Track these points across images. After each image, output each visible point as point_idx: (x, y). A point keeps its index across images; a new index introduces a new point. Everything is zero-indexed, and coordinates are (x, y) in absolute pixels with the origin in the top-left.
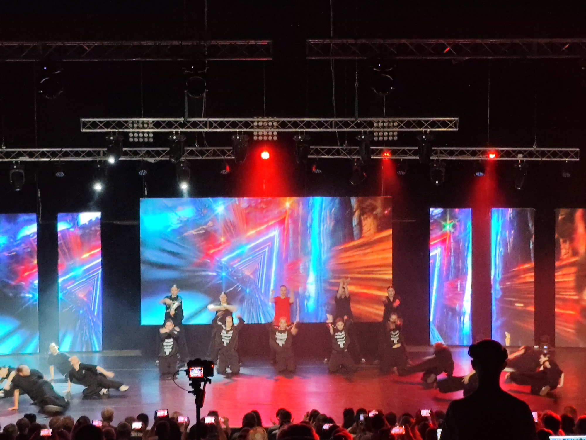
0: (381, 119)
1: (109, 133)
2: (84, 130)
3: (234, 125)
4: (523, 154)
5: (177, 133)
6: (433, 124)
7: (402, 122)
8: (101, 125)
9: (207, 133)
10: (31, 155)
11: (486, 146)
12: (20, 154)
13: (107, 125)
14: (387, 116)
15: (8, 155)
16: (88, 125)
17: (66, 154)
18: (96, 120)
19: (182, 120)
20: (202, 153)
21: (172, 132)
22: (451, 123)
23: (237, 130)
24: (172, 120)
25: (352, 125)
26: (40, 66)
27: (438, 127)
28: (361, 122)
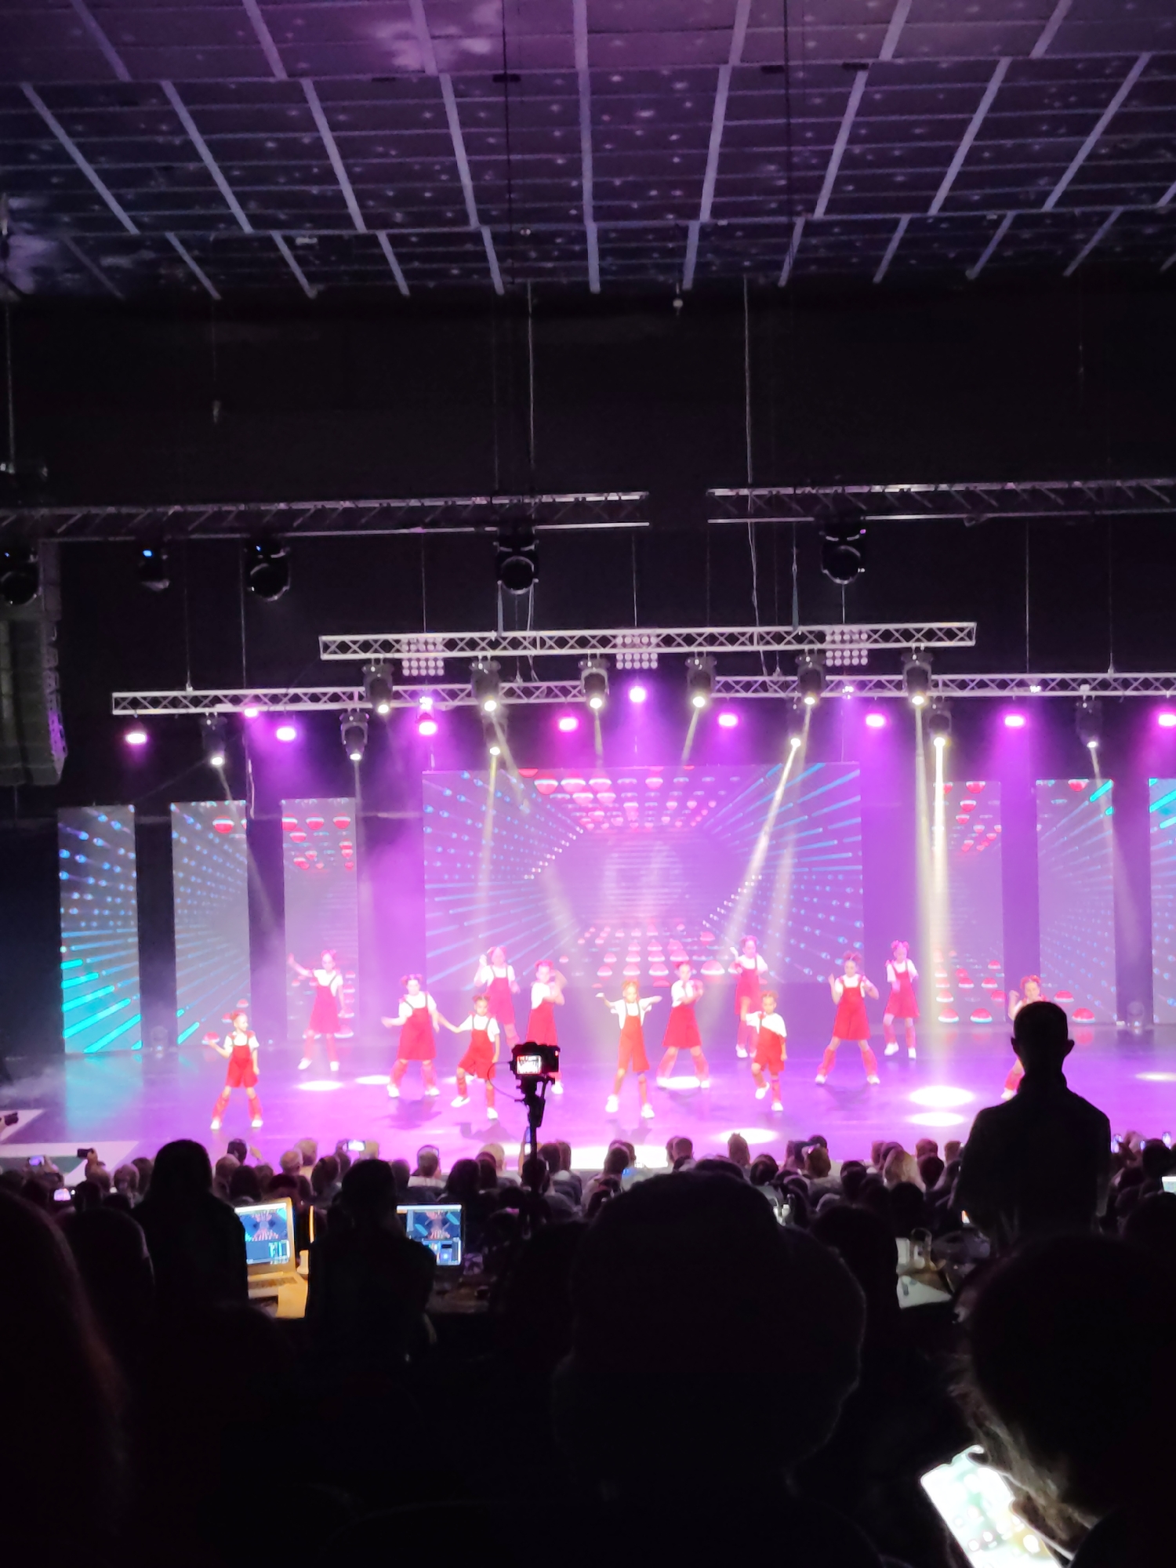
0: (838, 628)
1: (367, 661)
2: (325, 657)
3: (583, 642)
4: (1090, 684)
5: (485, 658)
6: (930, 635)
7: (875, 632)
8: (355, 647)
9: (536, 658)
10: (236, 700)
11: (1023, 671)
12: (217, 700)
13: (366, 647)
14: (851, 620)
15: (196, 701)
16: (333, 648)
17: (296, 699)
18: (347, 638)
19: (492, 635)
20: (528, 692)
21: (476, 658)
22: (962, 632)
23: (588, 651)
24: (476, 635)
25: (789, 638)
26: (250, 545)
27: (940, 639)
28: (803, 633)
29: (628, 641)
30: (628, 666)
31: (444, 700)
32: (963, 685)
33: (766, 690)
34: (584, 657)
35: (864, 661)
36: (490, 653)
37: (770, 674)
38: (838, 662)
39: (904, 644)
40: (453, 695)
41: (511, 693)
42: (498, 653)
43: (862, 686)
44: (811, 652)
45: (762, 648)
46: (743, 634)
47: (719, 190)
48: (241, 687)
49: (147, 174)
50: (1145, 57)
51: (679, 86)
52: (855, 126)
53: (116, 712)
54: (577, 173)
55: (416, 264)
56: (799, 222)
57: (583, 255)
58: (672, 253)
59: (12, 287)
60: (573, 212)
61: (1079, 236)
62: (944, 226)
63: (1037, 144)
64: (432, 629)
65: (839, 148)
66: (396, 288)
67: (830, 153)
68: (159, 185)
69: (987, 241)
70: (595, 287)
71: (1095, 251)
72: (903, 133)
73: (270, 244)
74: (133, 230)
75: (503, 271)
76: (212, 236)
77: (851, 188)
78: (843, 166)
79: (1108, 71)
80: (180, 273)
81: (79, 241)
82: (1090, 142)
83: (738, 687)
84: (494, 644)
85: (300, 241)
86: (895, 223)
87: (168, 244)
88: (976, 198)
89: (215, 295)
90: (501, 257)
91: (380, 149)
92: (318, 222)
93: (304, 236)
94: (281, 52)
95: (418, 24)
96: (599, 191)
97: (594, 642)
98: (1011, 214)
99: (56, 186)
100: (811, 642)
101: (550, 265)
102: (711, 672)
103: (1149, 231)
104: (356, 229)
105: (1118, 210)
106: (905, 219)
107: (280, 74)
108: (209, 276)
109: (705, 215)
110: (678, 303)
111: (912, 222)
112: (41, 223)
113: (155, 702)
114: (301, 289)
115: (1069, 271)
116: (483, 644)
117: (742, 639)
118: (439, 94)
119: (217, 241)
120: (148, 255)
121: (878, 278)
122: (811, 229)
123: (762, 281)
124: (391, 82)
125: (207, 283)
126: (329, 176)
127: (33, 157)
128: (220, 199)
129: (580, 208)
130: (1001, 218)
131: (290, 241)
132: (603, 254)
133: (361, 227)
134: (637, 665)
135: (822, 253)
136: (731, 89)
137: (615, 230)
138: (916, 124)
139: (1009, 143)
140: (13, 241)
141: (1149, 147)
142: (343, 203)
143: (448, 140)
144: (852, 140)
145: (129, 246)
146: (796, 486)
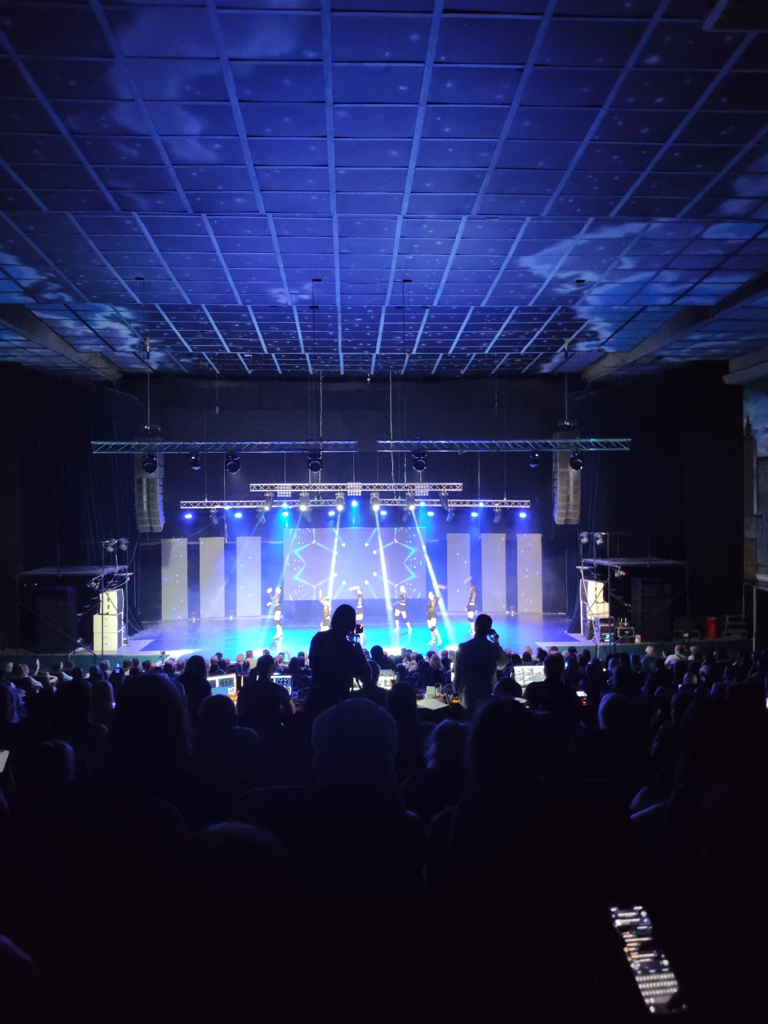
0: (419, 484)
1: (266, 492)
2: (251, 491)
3: (337, 487)
4: (498, 503)
5: (304, 492)
6: (448, 487)
7: (431, 486)
8: (262, 488)
9: (321, 492)
10: (222, 504)
11: (477, 498)
12: (215, 504)
13: (265, 487)
14: (423, 481)
15: (208, 504)
16: (255, 488)
17: (242, 504)
18: (259, 485)
19: (307, 484)
20: (319, 503)
21: (302, 492)
22: (458, 487)
23: (339, 490)
24: (301, 484)
25: (403, 487)
26: (227, 456)
27: (451, 489)
28: (407, 486)
29: (352, 487)
30: (351, 495)
31: (291, 505)
32: (458, 503)
33: (395, 503)
34: (337, 492)
35: (427, 495)
36: (306, 490)
37: (397, 498)
38: (419, 495)
39: (440, 490)
40: (294, 503)
41: (313, 503)
42: (309, 490)
43: (427, 503)
44: (410, 492)
45: (394, 490)
46: (389, 486)
47: (382, 344)
48: (223, 500)
49: (196, 333)
50: (516, 307)
51: (370, 311)
52: (426, 325)
53: (181, 508)
54: (336, 336)
55: (284, 364)
56: (408, 356)
57: (339, 363)
58: (366, 363)
59: (150, 368)
60: (335, 349)
61: (496, 362)
62: (454, 357)
63: (483, 332)
64: (288, 482)
65: (420, 332)
66: (278, 371)
67: (417, 333)
68: (200, 337)
69: (467, 362)
70: (342, 373)
71: (501, 366)
72: (440, 328)
73: (236, 356)
74: (191, 351)
75: (312, 367)
76: (217, 353)
77: (424, 345)
78: (421, 338)
79: (505, 311)
80: (206, 364)
81: (173, 354)
82: (499, 333)
83: (387, 502)
84: (308, 488)
85: (246, 356)
86: (439, 355)
87: (202, 356)
88: (463, 349)
89: (218, 372)
90: (312, 362)
91: (273, 328)
92: (252, 350)
93: (247, 354)
94: (240, 296)
95: (286, 289)
96: (343, 343)
97: (340, 487)
98: (475, 354)
99: (164, 336)
100: (410, 489)
101: (327, 365)
102: (378, 497)
103: (518, 360)
104: (264, 352)
105: (508, 354)
106: (441, 355)
107: (240, 304)
108: (215, 365)
109: (378, 352)
110: (369, 379)
111: (443, 355)
112: (161, 348)
113: (195, 505)
114: (246, 371)
115: (493, 372)
116: (304, 487)
117: (388, 487)
118: (293, 312)
119: (218, 354)
120: (196, 358)
121: (433, 373)
122: (411, 357)
123: (396, 372)
124: (276, 307)
125: (215, 368)
126: (256, 336)
127: (158, 327)
128: (220, 342)
129: (337, 348)
130: (472, 355)
131: (243, 355)
132: (345, 362)
133: (266, 352)
134: (354, 495)
135: (415, 364)
136: (386, 312)
137: (348, 355)
138: (446, 325)
139: (474, 332)
140: (151, 353)
141: (517, 335)
142: (261, 345)
143: (295, 325)
144: (424, 330)
145: (189, 356)
146: (405, 440)
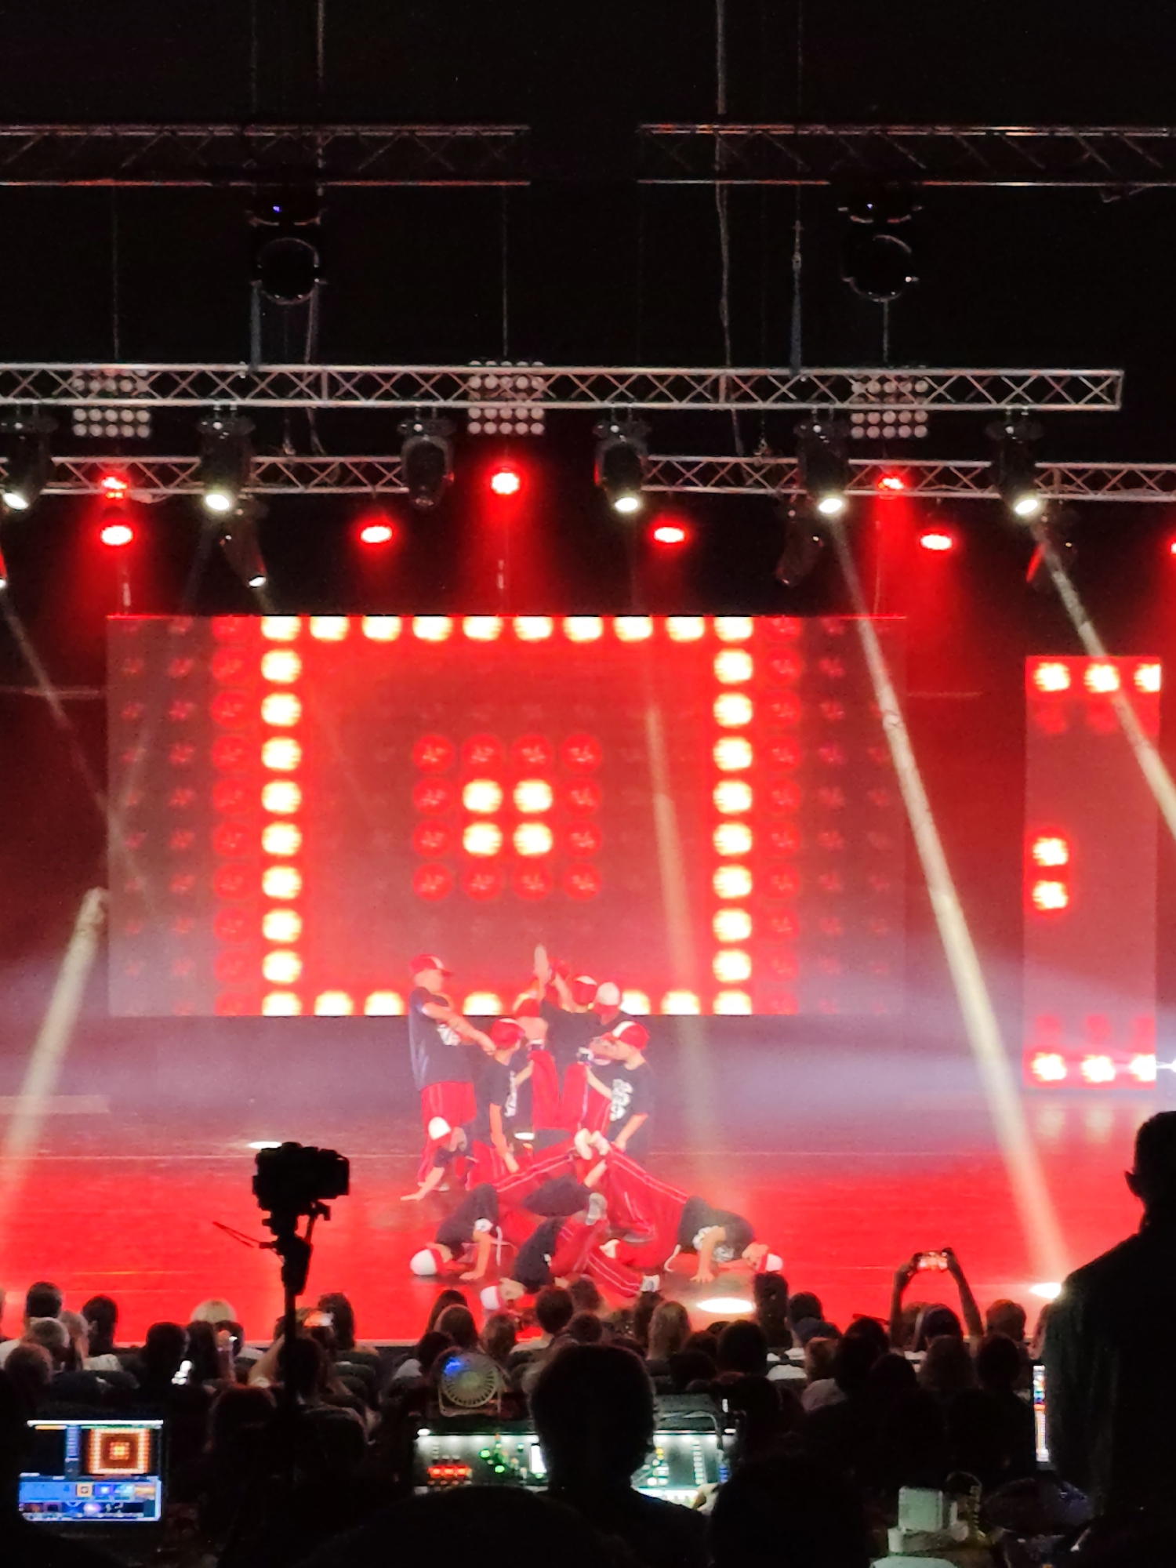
0: (875, 373)
1: (11, 409)
3: (407, 386)
5: (226, 409)
6: (1040, 390)
7: (940, 380)
9: (320, 412)
13: (6, 383)
19: (241, 369)
20: (304, 474)
21: (209, 410)
22: (1097, 387)
23: (416, 404)
24: (210, 368)
25: (783, 389)
27: (1057, 399)
28: (809, 379)
29: (491, 383)
30: (490, 428)
31: (149, 484)
32: (1097, 481)
33: (740, 483)
34: (409, 413)
35: (921, 432)
36: (236, 402)
38: (873, 432)
39: (994, 406)
42: (248, 402)
44: (823, 413)
45: (734, 406)
46: (700, 379)
64: (129, 355)
83: (689, 475)
97: (427, 386)
100: (824, 398)
116: (223, 385)
117: (699, 388)
134: (506, 428)
146: (798, 121)
